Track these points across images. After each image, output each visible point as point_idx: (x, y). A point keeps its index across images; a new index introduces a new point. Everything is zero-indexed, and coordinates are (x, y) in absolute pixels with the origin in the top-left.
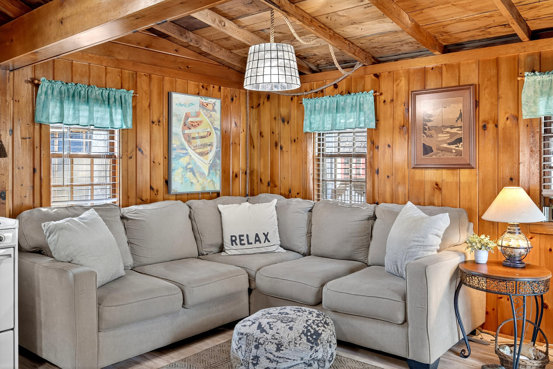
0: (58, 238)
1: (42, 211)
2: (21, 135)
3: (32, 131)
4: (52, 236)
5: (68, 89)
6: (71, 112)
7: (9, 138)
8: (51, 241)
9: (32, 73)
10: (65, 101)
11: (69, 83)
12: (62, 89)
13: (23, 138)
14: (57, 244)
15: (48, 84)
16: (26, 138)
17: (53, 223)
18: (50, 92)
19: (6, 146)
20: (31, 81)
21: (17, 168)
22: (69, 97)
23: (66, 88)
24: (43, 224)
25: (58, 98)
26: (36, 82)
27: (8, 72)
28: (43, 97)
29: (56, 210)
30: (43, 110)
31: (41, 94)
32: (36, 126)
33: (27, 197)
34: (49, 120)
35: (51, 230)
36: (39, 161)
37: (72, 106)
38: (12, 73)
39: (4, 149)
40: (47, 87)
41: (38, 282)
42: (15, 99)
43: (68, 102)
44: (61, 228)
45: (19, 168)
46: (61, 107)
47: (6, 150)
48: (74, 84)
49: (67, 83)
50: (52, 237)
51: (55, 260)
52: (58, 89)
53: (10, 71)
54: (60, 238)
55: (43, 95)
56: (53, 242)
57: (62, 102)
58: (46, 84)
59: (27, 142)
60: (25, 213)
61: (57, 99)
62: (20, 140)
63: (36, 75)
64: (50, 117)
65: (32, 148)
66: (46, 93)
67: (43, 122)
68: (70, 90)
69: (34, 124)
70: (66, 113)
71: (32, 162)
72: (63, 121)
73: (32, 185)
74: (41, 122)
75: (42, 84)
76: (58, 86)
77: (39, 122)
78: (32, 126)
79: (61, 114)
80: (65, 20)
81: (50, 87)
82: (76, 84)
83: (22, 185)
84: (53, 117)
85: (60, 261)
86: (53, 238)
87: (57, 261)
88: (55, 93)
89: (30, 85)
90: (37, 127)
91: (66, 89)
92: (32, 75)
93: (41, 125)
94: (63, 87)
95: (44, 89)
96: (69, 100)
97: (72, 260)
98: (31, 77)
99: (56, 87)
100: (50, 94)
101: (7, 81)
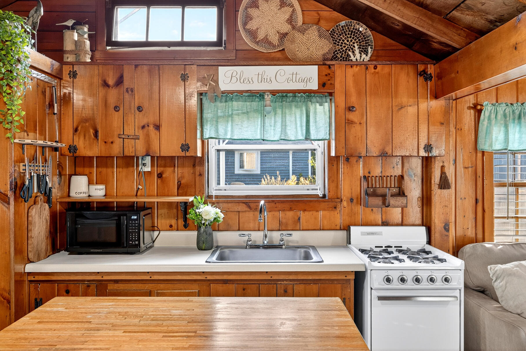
0: (506, 284)
1: (486, 247)
2: (463, 165)
3: (474, 159)
4: (499, 281)
5: (513, 111)
6: (517, 136)
7: (452, 168)
8: (498, 286)
9: (474, 98)
10: (510, 124)
11: (514, 104)
12: (507, 112)
13: (466, 168)
14: (505, 291)
15: (491, 108)
16: (468, 168)
17: (500, 266)
18: (493, 116)
19: (449, 178)
20: (473, 106)
21: (460, 199)
22: (514, 119)
23: (511, 109)
24: (489, 267)
25: (503, 122)
26: (479, 107)
27: (451, 101)
28: (486, 123)
29: (501, 247)
30: (486, 136)
31: (484, 119)
32: (478, 154)
33: (469, 229)
34: (492, 147)
35: (498, 275)
36: (481, 191)
37: (518, 129)
38: (454, 102)
39: (448, 181)
40: (490, 112)
41: (484, 328)
42: (458, 127)
43: (514, 125)
44: (510, 274)
45: (461, 199)
46: (506, 132)
47: (450, 181)
48: (519, 104)
49: (511, 104)
50: (499, 283)
51: (502, 307)
52: (502, 112)
53: (454, 100)
54: (508, 285)
55: (486, 120)
56: (500, 289)
57: (506, 126)
58: (489, 108)
59: (469, 171)
60: (468, 248)
61: (501, 123)
62: (463, 169)
63: (479, 100)
64: (494, 144)
65: (474, 178)
66: (489, 118)
67: (486, 150)
68: (515, 111)
69: (476, 153)
70: (511, 137)
71: (474, 193)
72: (508, 147)
73: (474, 217)
74: (484, 149)
75: (484, 109)
76: (501, 109)
77: (482, 149)
78: (474, 154)
79: (505, 139)
80: (520, 45)
81: (493, 111)
82: (522, 104)
83: (464, 217)
84: (497, 143)
85: (507, 311)
86: (501, 284)
87: (505, 309)
88: (499, 116)
89: (472, 111)
90: (480, 155)
91: (511, 111)
92: (474, 100)
93: (483, 152)
94: (507, 109)
95: (487, 114)
96: (514, 122)
97: (521, 313)
98: (473, 102)
99: (500, 110)
100: (493, 118)
101: (451, 111)
